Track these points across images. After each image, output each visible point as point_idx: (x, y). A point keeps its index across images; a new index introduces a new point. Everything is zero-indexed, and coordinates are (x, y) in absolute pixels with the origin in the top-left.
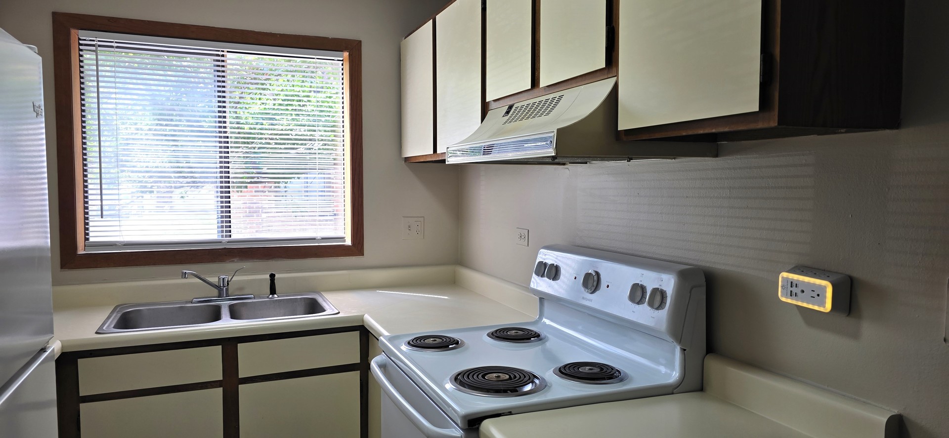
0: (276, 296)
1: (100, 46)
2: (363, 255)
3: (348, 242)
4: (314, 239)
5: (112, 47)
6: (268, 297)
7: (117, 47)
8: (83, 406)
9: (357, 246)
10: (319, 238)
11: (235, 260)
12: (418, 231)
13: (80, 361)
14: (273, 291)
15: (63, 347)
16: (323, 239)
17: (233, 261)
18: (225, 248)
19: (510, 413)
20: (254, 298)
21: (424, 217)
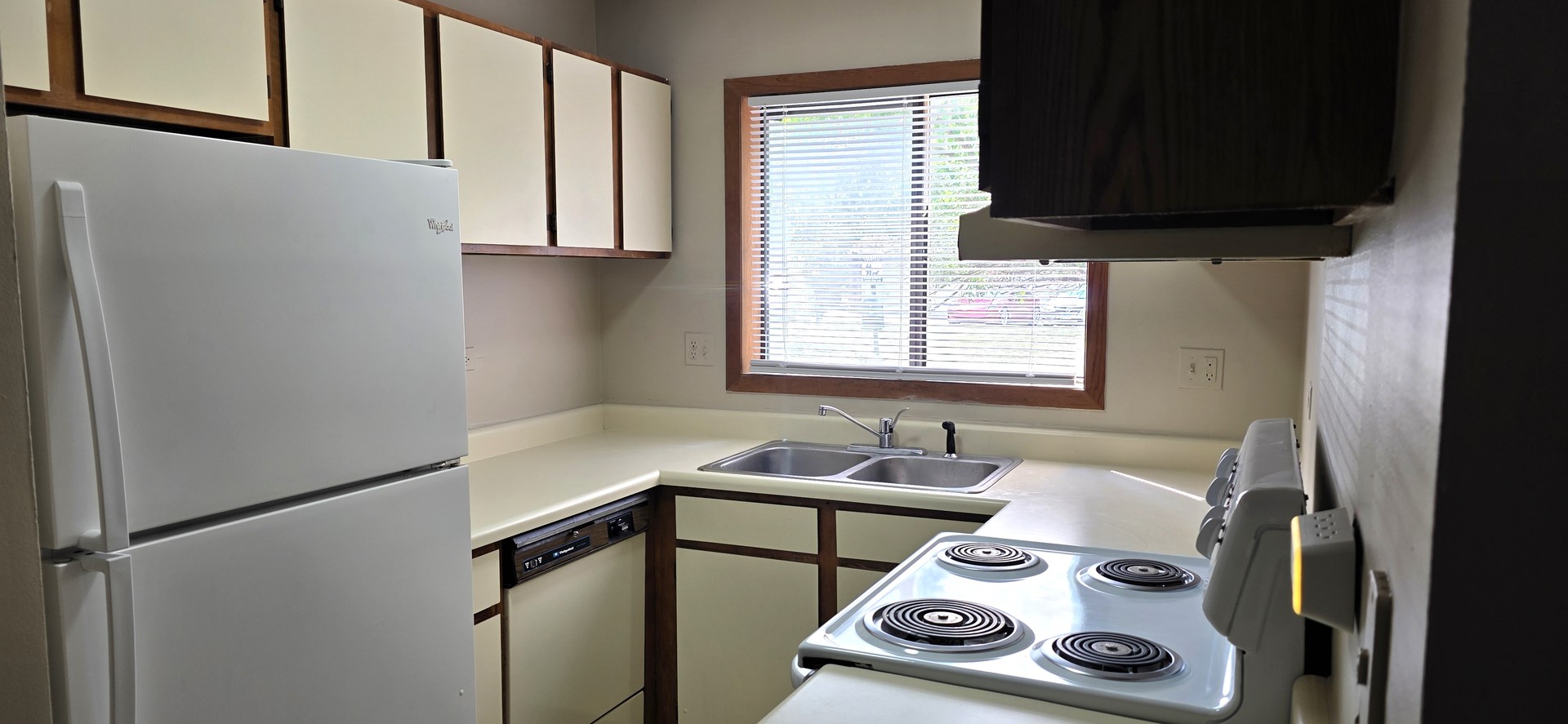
0: (954, 456)
1: (769, 114)
2: (1103, 409)
3: (1079, 385)
4: (1024, 376)
5: (781, 113)
6: (943, 457)
7: (790, 113)
8: (680, 552)
9: (1094, 393)
10: (1031, 375)
11: (912, 397)
12: (1209, 375)
13: (677, 498)
14: (951, 449)
15: (660, 479)
16: (1036, 376)
17: (909, 399)
18: (900, 381)
19: (869, 667)
20: (924, 455)
21: (1224, 350)
